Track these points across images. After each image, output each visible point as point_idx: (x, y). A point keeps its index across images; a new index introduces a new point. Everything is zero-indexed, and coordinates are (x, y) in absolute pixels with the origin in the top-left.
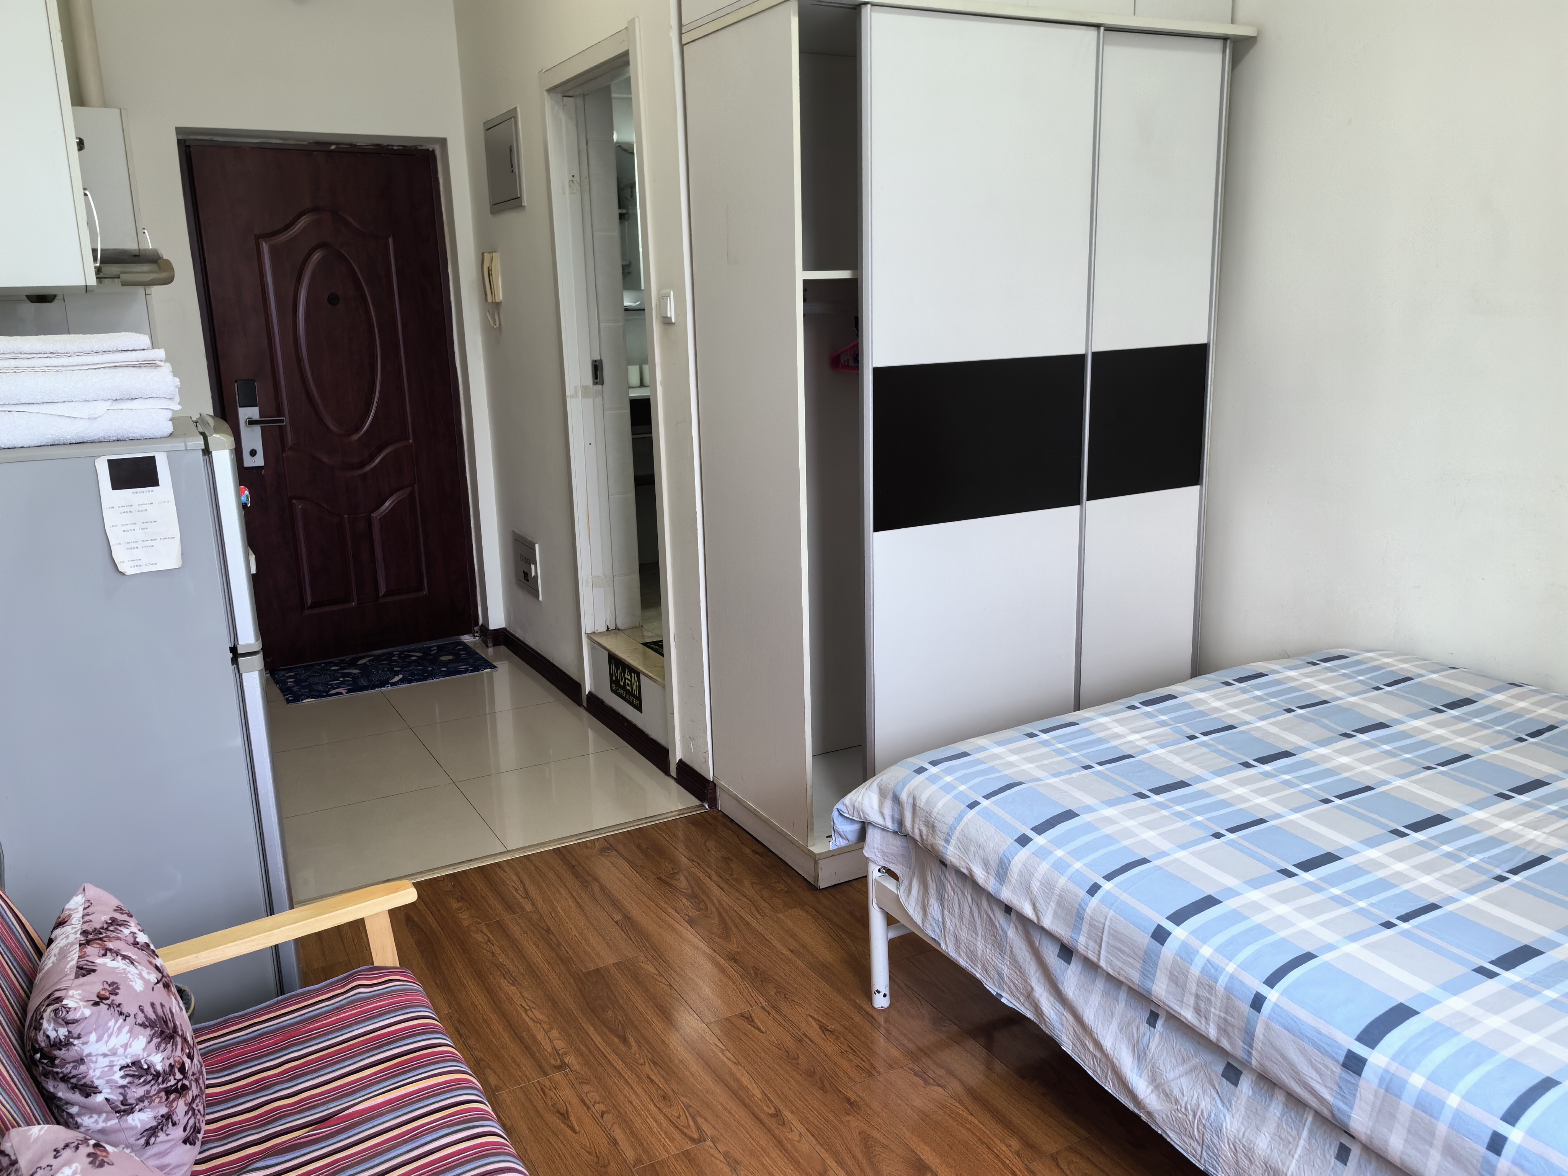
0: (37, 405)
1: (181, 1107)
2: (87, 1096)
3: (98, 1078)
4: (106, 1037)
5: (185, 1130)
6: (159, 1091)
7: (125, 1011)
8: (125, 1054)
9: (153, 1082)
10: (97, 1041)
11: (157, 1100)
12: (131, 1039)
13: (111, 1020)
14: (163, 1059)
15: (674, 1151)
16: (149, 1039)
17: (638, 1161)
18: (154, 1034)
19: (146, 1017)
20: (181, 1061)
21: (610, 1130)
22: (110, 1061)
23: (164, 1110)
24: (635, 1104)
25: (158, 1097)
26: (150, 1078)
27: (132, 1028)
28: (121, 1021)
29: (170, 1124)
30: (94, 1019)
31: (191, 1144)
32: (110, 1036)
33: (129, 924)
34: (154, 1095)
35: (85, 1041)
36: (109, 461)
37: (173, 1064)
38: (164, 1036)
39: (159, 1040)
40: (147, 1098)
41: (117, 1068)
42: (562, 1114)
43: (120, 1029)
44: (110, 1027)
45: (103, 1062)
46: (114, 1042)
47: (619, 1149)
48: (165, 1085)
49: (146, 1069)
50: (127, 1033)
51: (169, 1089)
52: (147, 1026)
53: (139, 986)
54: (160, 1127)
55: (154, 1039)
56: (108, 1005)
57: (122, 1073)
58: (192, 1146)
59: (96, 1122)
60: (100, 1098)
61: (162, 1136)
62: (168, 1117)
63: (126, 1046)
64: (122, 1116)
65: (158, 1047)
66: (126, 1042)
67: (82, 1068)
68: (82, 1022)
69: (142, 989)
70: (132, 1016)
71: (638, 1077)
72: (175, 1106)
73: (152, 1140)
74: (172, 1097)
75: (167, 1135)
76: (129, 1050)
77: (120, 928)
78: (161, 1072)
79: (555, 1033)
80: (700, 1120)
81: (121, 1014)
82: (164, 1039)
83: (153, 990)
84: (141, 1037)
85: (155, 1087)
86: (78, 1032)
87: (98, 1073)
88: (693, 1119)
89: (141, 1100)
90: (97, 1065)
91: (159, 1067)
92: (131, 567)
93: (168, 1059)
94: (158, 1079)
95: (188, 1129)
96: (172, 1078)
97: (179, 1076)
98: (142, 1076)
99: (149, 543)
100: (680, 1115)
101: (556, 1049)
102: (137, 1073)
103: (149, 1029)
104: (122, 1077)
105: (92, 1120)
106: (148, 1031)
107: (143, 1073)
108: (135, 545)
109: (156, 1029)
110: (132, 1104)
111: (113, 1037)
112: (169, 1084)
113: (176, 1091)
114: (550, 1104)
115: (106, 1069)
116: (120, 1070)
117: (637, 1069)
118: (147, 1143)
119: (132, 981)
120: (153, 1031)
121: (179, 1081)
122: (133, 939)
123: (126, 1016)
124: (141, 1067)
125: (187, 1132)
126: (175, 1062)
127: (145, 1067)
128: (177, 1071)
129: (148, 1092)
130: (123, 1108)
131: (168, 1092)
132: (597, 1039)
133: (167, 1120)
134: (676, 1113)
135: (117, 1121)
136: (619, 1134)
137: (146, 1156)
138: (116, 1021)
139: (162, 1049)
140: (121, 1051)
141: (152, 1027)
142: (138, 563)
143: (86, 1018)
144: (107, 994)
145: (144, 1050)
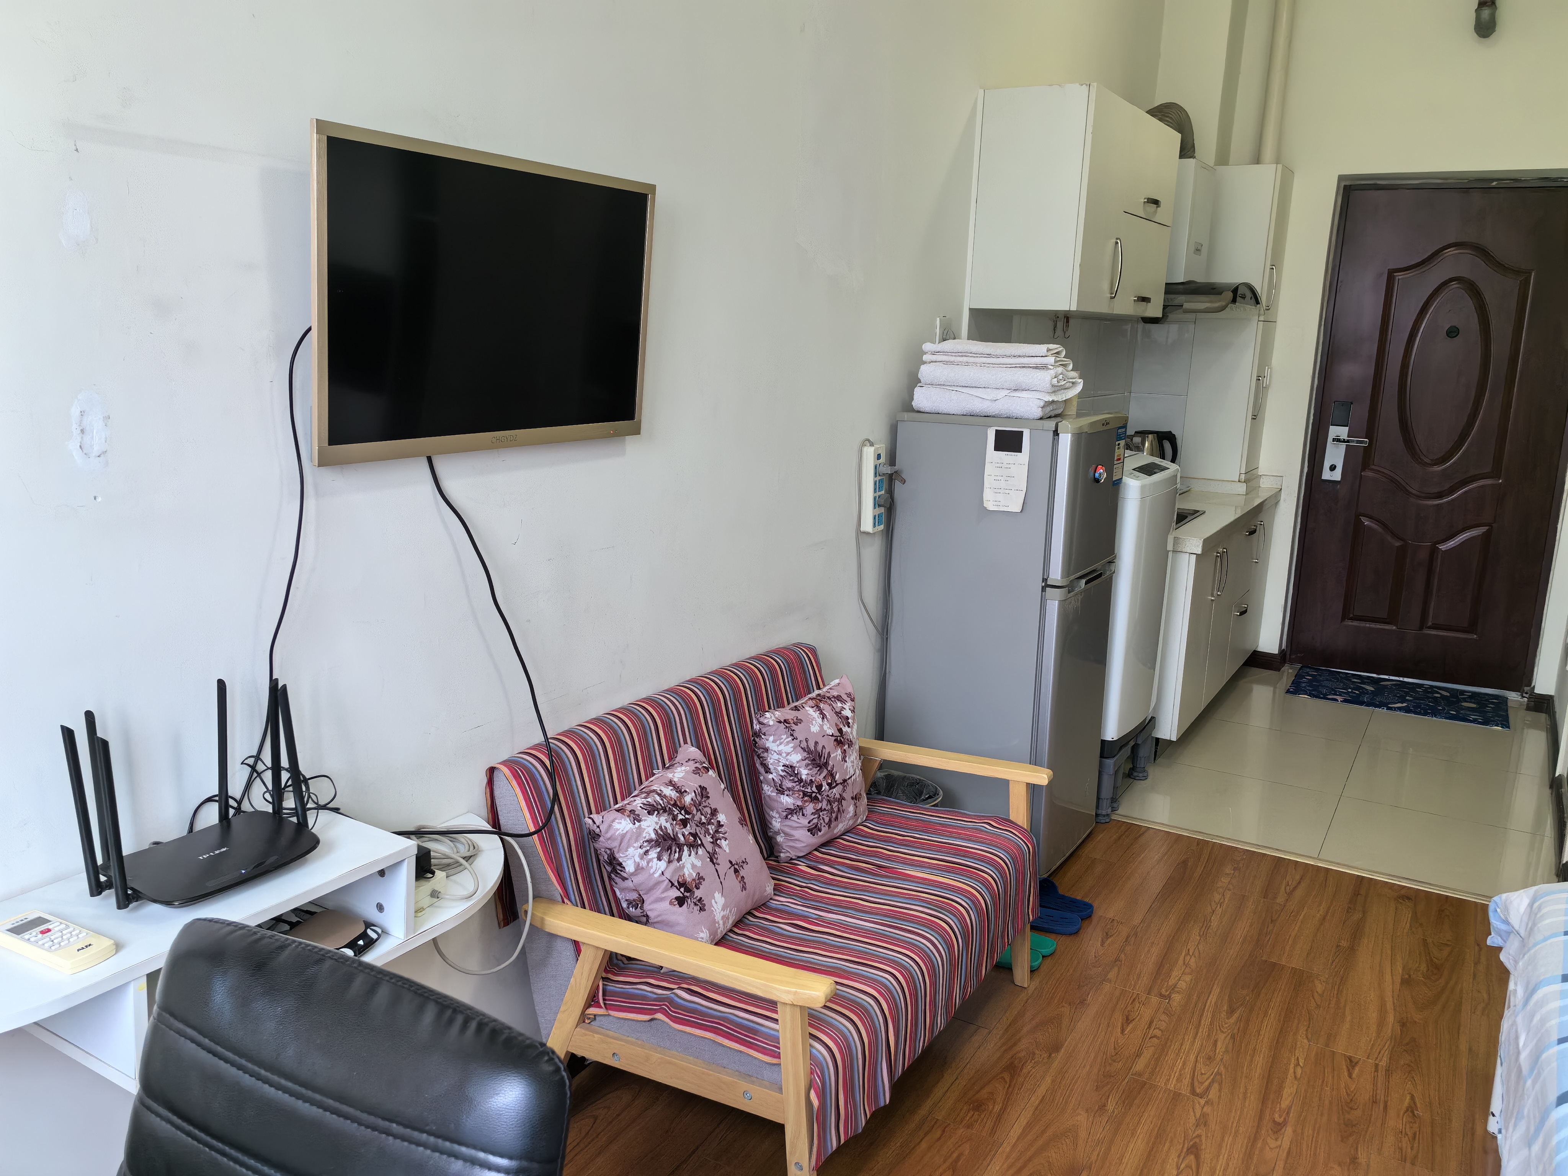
0: (970, 388)
1: (810, 808)
2: (766, 772)
3: (771, 764)
4: (778, 742)
5: (809, 823)
6: (799, 791)
7: (795, 735)
8: (787, 758)
9: (797, 783)
10: (773, 742)
11: (797, 795)
12: (793, 752)
13: (784, 735)
14: (808, 774)
15: (1171, 1086)
16: (804, 759)
17: (1140, 1074)
18: (808, 757)
19: (808, 746)
20: (820, 782)
21: (1145, 1047)
22: (779, 758)
23: (800, 803)
24: (1184, 1047)
25: (798, 794)
26: (796, 779)
27: (797, 747)
28: (790, 739)
29: (801, 814)
30: (774, 728)
31: (811, 834)
32: (781, 744)
33: (846, 703)
34: (796, 791)
35: (767, 738)
36: (996, 430)
37: (813, 780)
38: (814, 762)
39: (810, 762)
40: (792, 790)
41: (781, 764)
42: (1127, 1019)
43: (788, 743)
44: (782, 738)
45: (776, 756)
46: (781, 747)
47: (1137, 1060)
48: (803, 789)
49: (795, 774)
50: (792, 748)
51: (806, 793)
52: (806, 751)
53: (815, 729)
54: (795, 811)
55: (807, 760)
56: (787, 727)
57: (783, 768)
58: (812, 835)
59: (768, 790)
60: (771, 776)
61: (795, 818)
62: (801, 808)
63: (788, 754)
64: (778, 793)
65: (807, 765)
66: (789, 752)
67: (766, 754)
68: (766, 727)
69: (815, 732)
70: (799, 740)
71: (1209, 1035)
72: (807, 805)
73: (790, 816)
74: (806, 798)
75: (798, 819)
76: (789, 757)
77: (837, 701)
78: (804, 780)
79: (1188, 978)
80: (1216, 1085)
81: (792, 735)
82: (813, 764)
83: (823, 737)
84: (799, 755)
85: (798, 787)
86: (764, 731)
87: (771, 761)
88: (1213, 1081)
89: (789, 789)
90: (772, 757)
91: (804, 777)
92: (994, 505)
93: (812, 776)
94: (800, 783)
95: (811, 823)
96: (809, 788)
97: (814, 789)
98: (792, 776)
99: (1007, 491)
100: (1205, 1074)
101: (1176, 986)
102: (790, 773)
103: (806, 753)
104: (782, 770)
105: (767, 788)
107: (794, 775)
108: (999, 491)
109: (811, 756)
110: (784, 789)
111: (783, 745)
112: (806, 790)
113: (810, 796)
114: (1129, 1009)
115: (776, 761)
116: (783, 766)
117: (1215, 1031)
118: (786, 817)
119: (813, 725)
120: (808, 756)
121: (814, 792)
122: (839, 710)
123: (794, 738)
124: (794, 771)
125: (810, 825)
126: (815, 780)
127: (796, 772)
128: (814, 786)
129: (794, 787)
130: (779, 788)
131: (805, 794)
132: (1213, 998)
133: (800, 809)
134: (1205, 1071)
135: (775, 794)
136: (1147, 1054)
137: (784, 824)
138: (787, 738)
139: (809, 768)
140: (784, 755)
141: (809, 753)
142: (998, 504)
143: (770, 725)
144: (791, 722)
145: (798, 762)
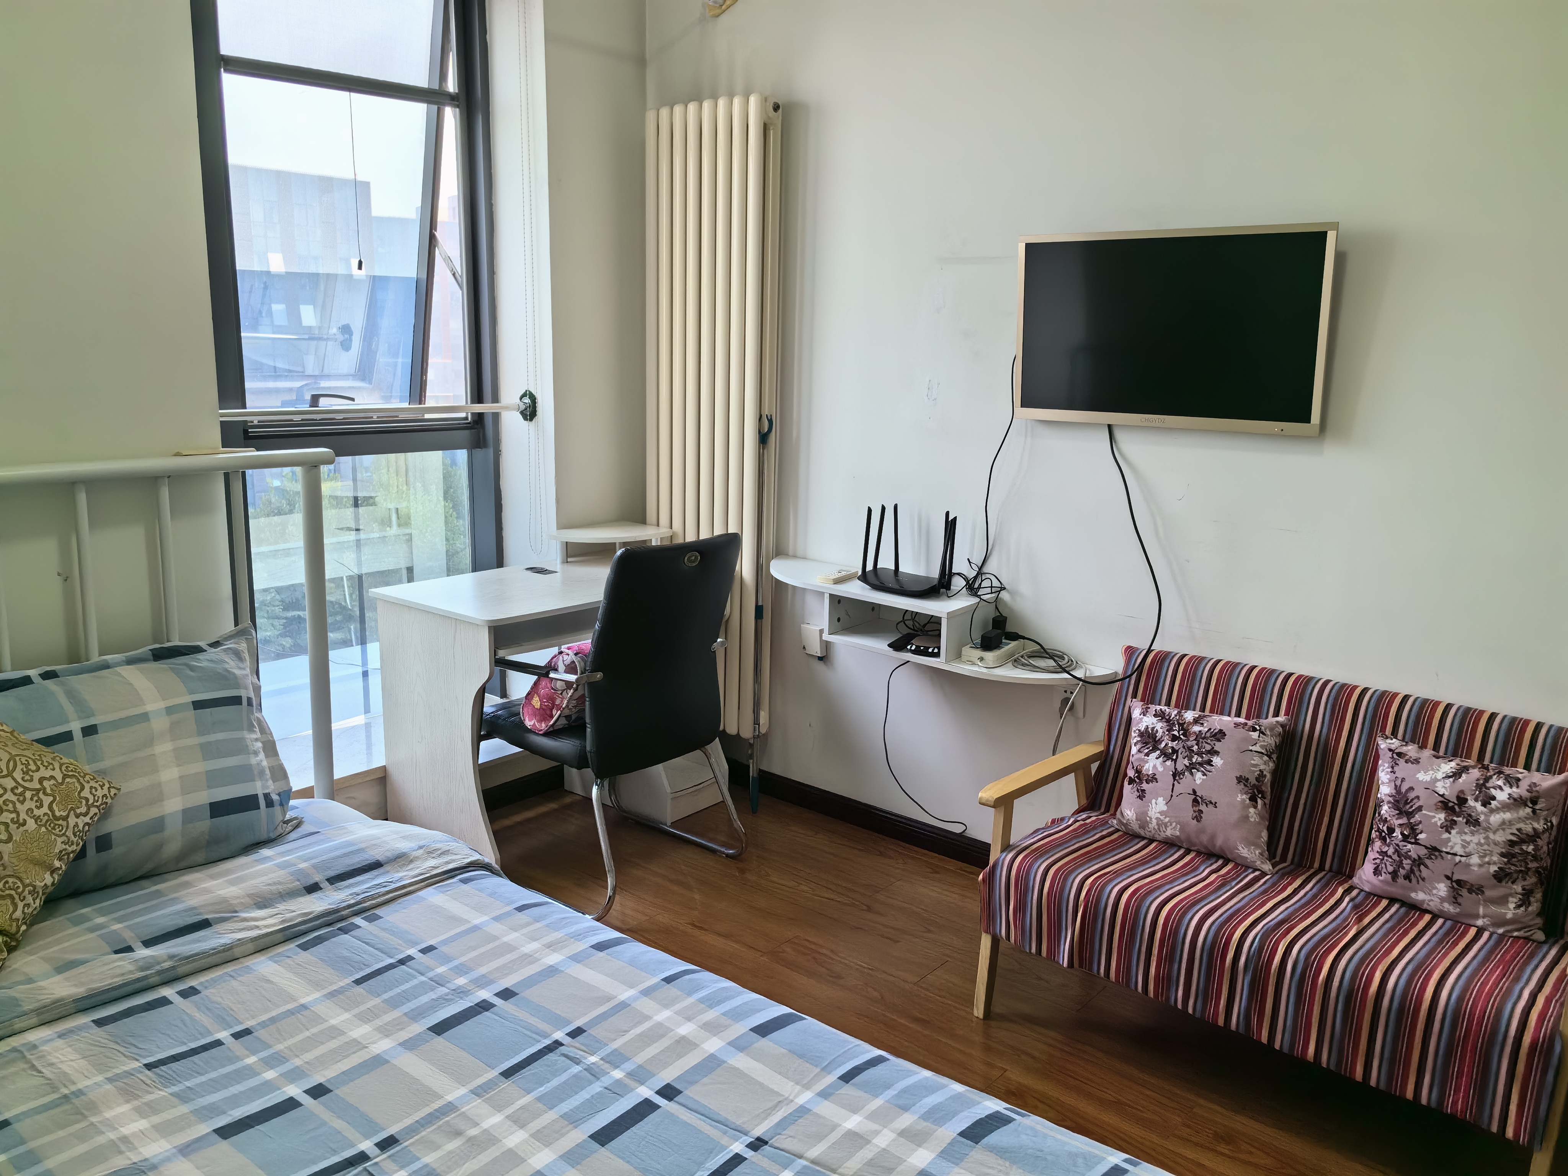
7: (1396, 769)
19: (1400, 785)
28: (1390, 770)
70: (1395, 776)
81: (1392, 767)
106: (1394, 792)
109: (1399, 797)
138: (1388, 768)
